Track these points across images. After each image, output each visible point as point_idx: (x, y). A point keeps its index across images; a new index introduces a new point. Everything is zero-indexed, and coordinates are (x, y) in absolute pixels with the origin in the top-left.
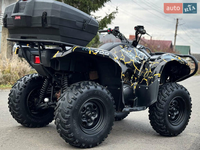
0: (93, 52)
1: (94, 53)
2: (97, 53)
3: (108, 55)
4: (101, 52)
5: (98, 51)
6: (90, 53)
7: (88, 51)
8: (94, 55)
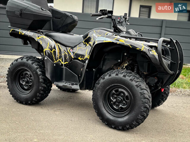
0: (22, 32)
1: (22, 34)
2: (24, 33)
3: (32, 35)
4: (27, 33)
5: (25, 32)
6: (20, 34)
7: (18, 32)
8: (22, 35)
